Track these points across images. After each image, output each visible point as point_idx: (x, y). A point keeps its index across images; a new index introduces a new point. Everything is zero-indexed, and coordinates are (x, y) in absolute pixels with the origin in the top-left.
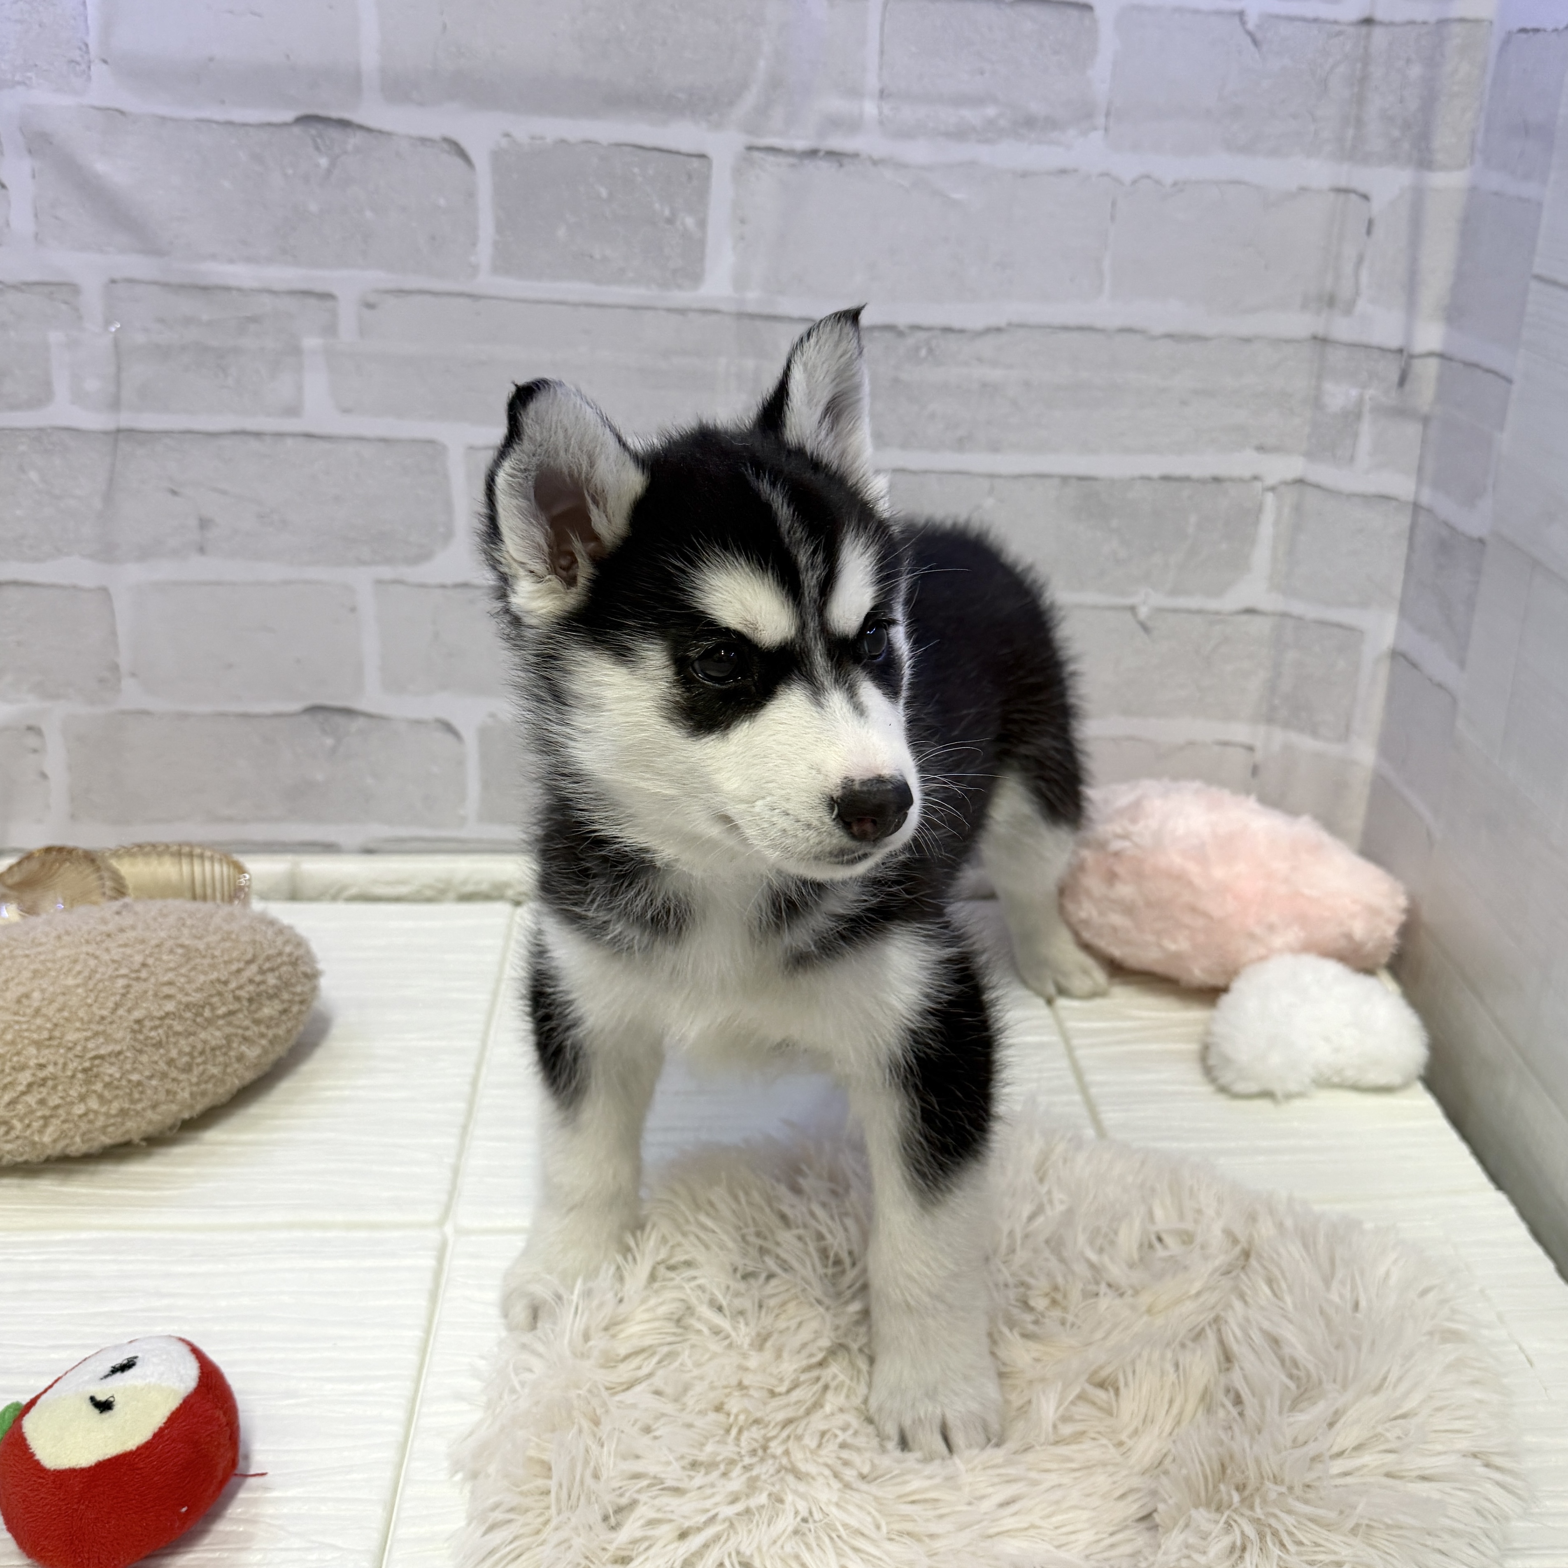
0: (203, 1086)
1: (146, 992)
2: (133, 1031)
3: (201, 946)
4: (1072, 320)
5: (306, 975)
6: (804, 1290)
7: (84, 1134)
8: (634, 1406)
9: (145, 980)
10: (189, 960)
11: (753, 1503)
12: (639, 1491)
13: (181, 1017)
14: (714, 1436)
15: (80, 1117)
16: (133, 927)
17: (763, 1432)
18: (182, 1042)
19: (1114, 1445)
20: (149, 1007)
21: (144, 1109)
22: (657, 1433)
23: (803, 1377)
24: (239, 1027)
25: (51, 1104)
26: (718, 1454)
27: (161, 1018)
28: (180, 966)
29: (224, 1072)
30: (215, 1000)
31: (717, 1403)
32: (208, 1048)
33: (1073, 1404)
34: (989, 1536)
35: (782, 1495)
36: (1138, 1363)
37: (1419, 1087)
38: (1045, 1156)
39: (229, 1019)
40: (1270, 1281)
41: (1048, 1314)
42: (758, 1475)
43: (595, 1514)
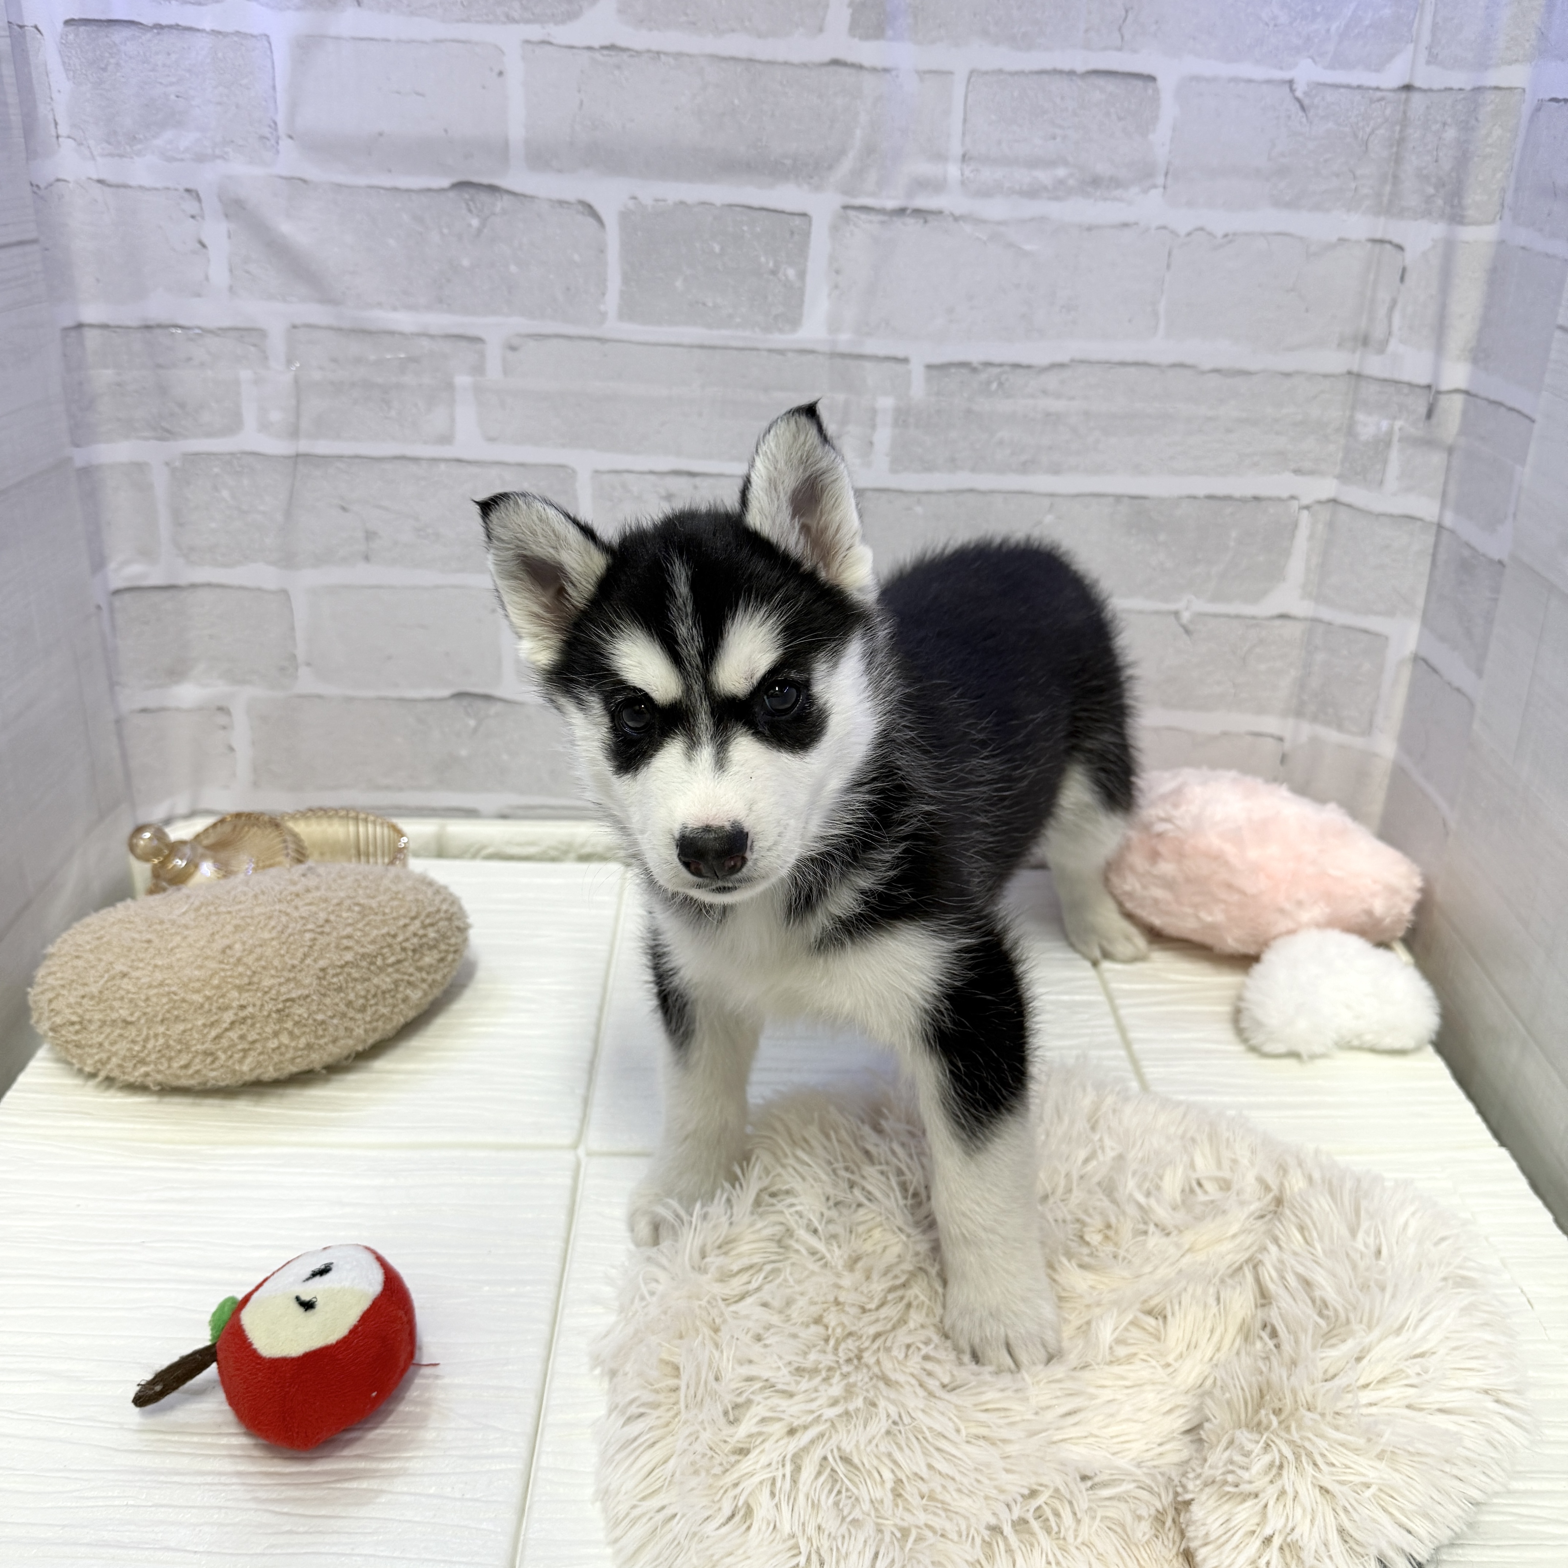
0: (375, 1024)
1: (328, 944)
2: (319, 978)
3: (374, 903)
4: (1129, 356)
5: (459, 929)
6: (887, 1219)
7: (276, 1064)
8: (747, 1317)
9: (328, 934)
10: (364, 916)
11: (851, 1406)
12: (753, 1392)
13: (358, 966)
14: (816, 1346)
15: (274, 1050)
16: (318, 888)
17: (857, 1344)
18: (359, 987)
19: (1161, 1366)
20: (333, 957)
21: (326, 1044)
22: (768, 1342)
23: (890, 1297)
24: (405, 974)
25: (250, 1039)
26: (820, 1363)
27: (342, 967)
28: (357, 922)
29: (392, 1012)
30: (385, 950)
31: (815, 1316)
32: (379, 992)
33: (1126, 1329)
34: (1054, 1443)
35: (875, 1400)
36: (1184, 1296)
37: (1430, 1050)
38: (1097, 1107)
39: (397, 967)
40: (1302, 1229)
41: (1101, 1248)
42: (855, 1382)
43: (717, 1411)
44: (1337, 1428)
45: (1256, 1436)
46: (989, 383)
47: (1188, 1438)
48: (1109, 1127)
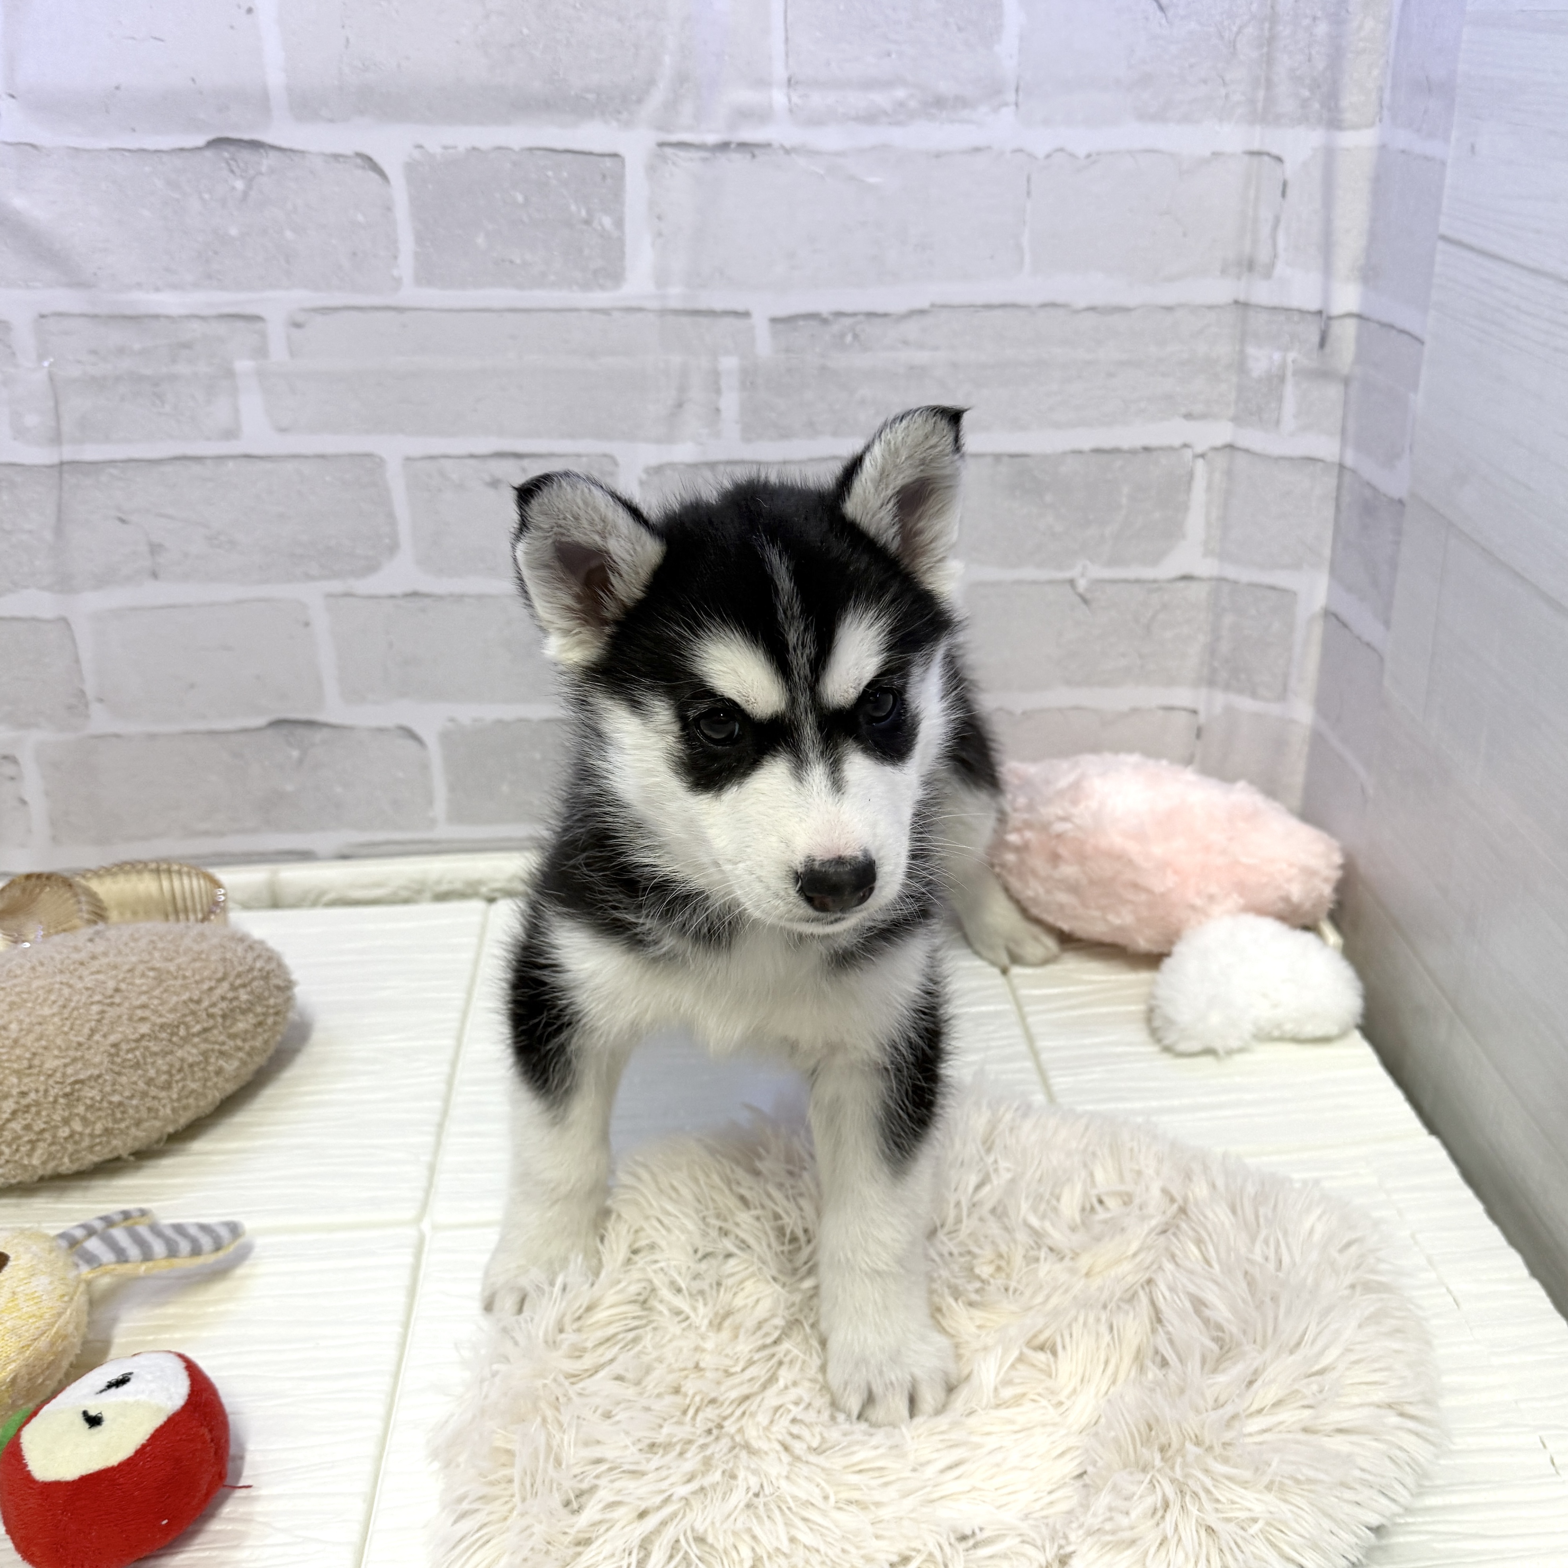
0: (184, 1102)
1: (120, 1017)
2: (110, 1055)
3: (172, 968)
4: (996, 298)
5: (278, 988)
6: (760, 1269)
7: (71, 1155)
8: (594, 1393)
9: (119, 1005)
10: (160, 982)
11: (707, 1481)
12: (597, 1477)
13: (156, 1038)
14: (672, 1417)
15: (66, 1139)
16: (105, 954)
17: (717, 1412)
18: (160, 1062)
19: (1052, 1405)
20: (124, 1031)
21: (128, 1128)
22: (617, 1418)
23: (756, 1357)
24: (216, 1043)
25: (36, 1128)
26: (675, 1436)
27: (137, 1041)
28: (153, 989)
29: (205, 1087)
30: (189, 1019)
31: (674, 1386)
32: (186, 1066)
33: (1012, 1368)
34: (932, 1501)
35: (735, 1471)
36: (1074, 1325)
37: (1357, 1035)
38: (993, 1126)
39: (204, 1036)
40: (1199, 1242)
41: (992, 1281)
42: (713, 1454)
43: (556, 1500)
44: (1226, 1461)
45: (1141, 1476)
46: (843, 335)
47: (1079, 1483)
48: (1005, 1147)
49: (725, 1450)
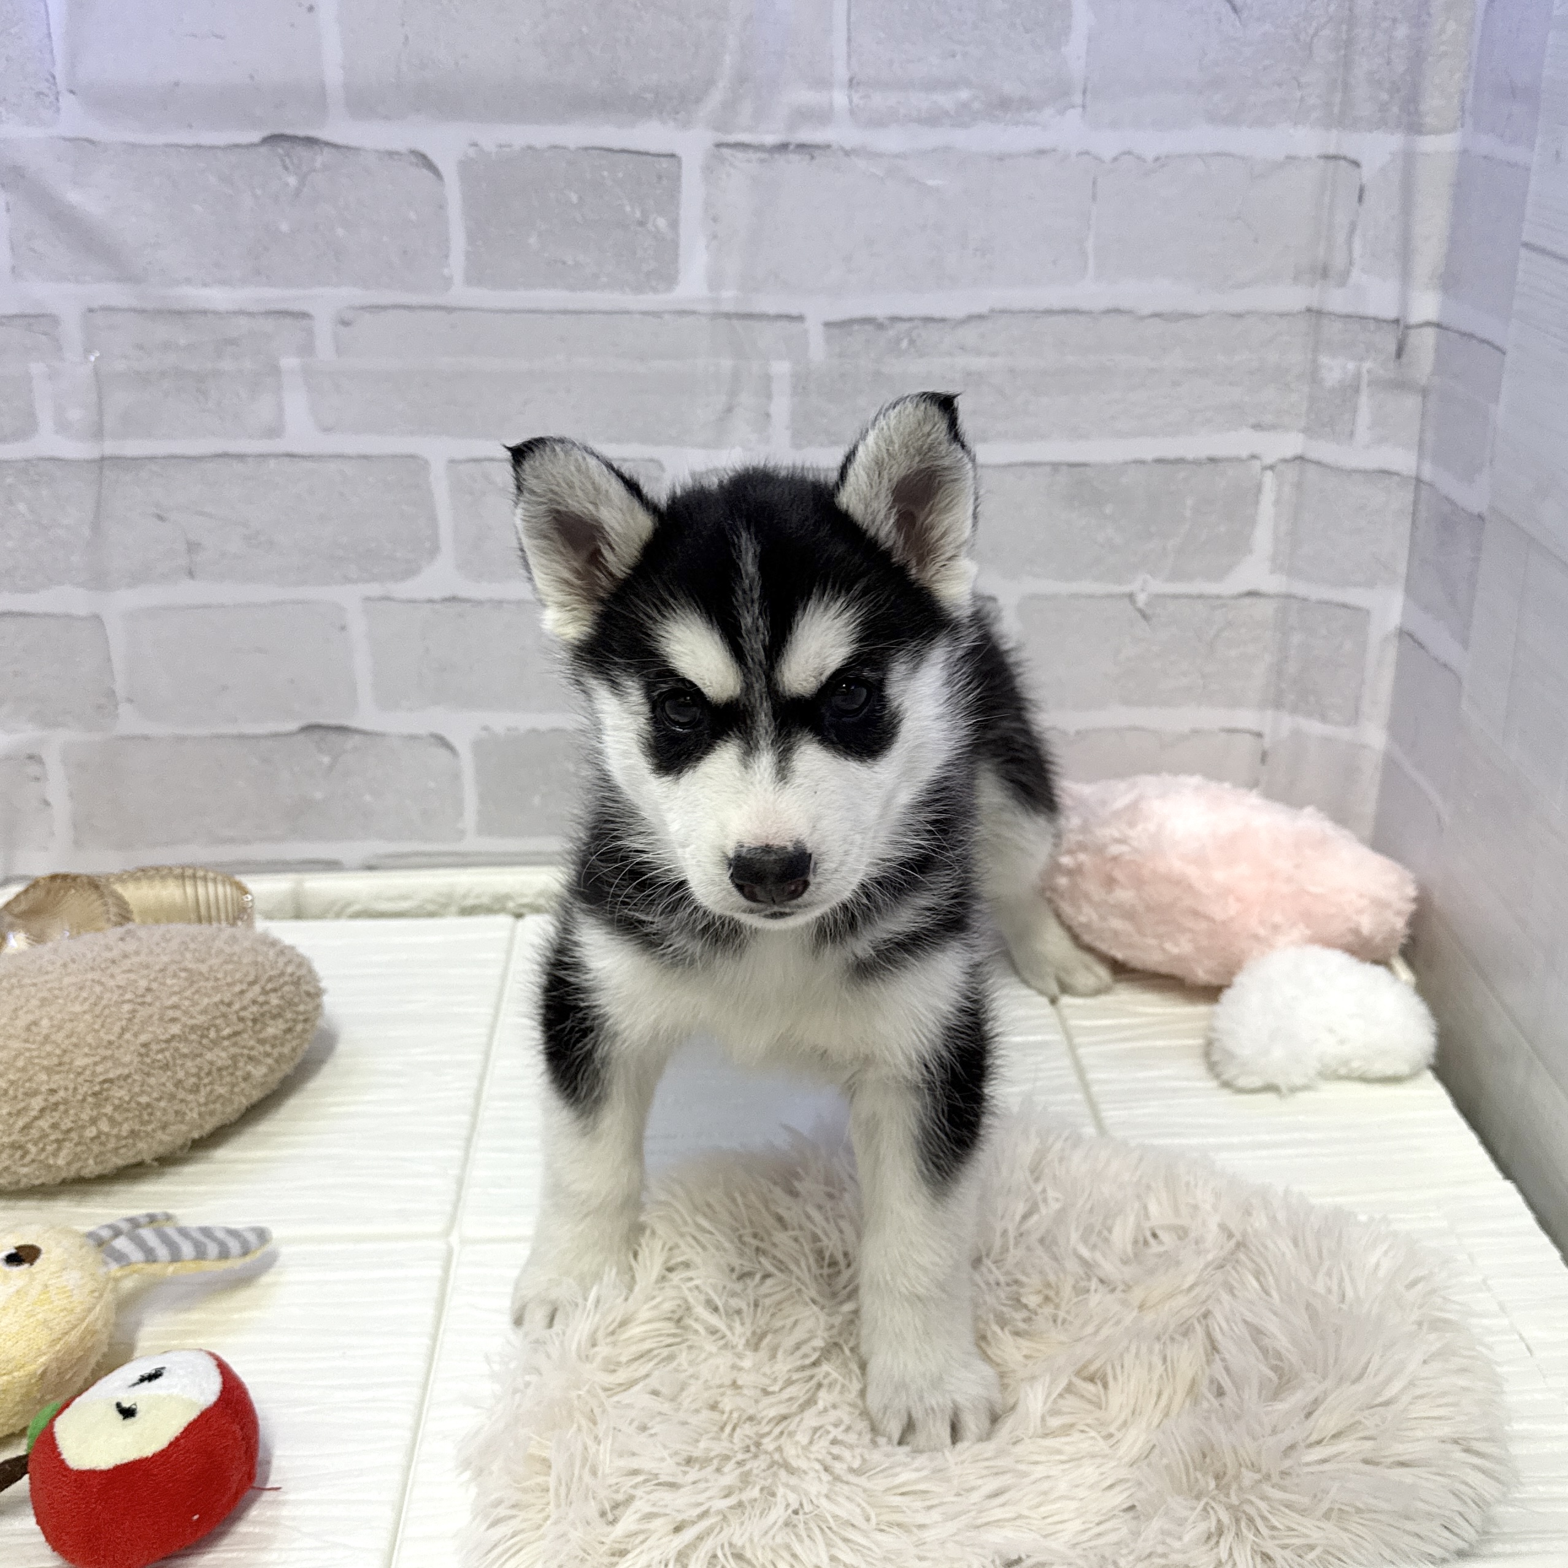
0: (212, 1106)
1: (151, 1016)
2: (141, 1055)
3: (204, 968)
4: (1057, 304)
5: (308, 994)
6: (799, 1291)
7: (97, 1156)
8: (629, 1406)
9: (150, 1005)
10: (192, 983)
11: (746, 1496)
12: (635, 1487)
13: (186, 1040)
14: (707, 1433)
15: (92, 1139)
16: (137, 953)
17: (755, 1429)
18: (189, 1064)
19: (1102, 1437)
20: (157, 1030)
21: (154, 1131)
22: (652, 1431)
23: (795, 1376)
24: (244, 1047)
25: (64, 1127)
26: (712, 1451)
27: (168, 1041)
28: (184, 989)
29: (232, 1092)
30: (218, 1022)
31: (711, 1402)
32: (214, 1069)
33: (1061, 1395)
34: (978, 1527)
35: (774, 1488)
36: (1126, 1356)
37: (1429, 1076)
38: (1041, 1155)
39: (234, 1039)
40: (1258, 1273)
41: (1040, 1311)
42: (751, 1470)
43: (592, 1510)
44: (1282, 1488)
45: (1194, 1503)
46: (898, 341)
47: (1128, 1515)
48: (1054, 1177)
49: (764, 1466)
